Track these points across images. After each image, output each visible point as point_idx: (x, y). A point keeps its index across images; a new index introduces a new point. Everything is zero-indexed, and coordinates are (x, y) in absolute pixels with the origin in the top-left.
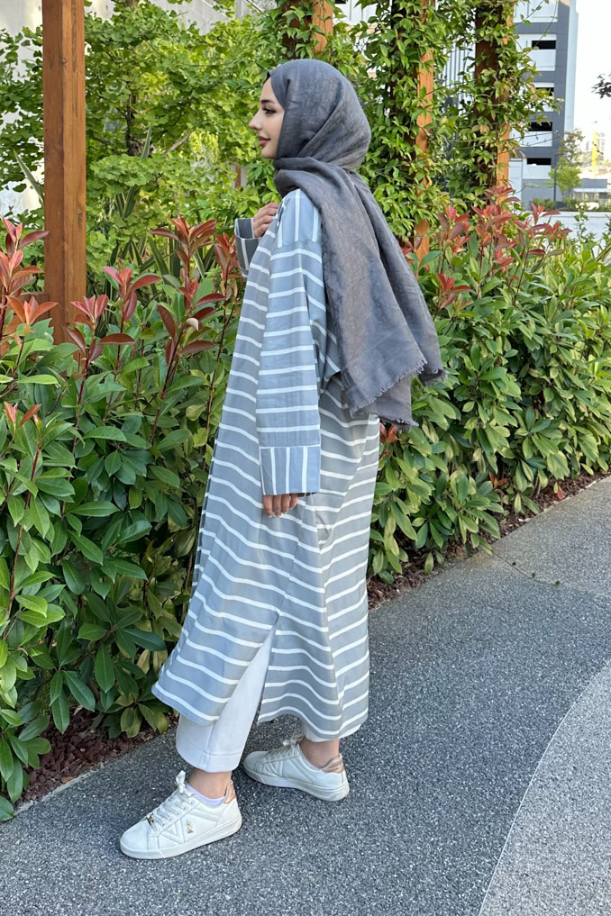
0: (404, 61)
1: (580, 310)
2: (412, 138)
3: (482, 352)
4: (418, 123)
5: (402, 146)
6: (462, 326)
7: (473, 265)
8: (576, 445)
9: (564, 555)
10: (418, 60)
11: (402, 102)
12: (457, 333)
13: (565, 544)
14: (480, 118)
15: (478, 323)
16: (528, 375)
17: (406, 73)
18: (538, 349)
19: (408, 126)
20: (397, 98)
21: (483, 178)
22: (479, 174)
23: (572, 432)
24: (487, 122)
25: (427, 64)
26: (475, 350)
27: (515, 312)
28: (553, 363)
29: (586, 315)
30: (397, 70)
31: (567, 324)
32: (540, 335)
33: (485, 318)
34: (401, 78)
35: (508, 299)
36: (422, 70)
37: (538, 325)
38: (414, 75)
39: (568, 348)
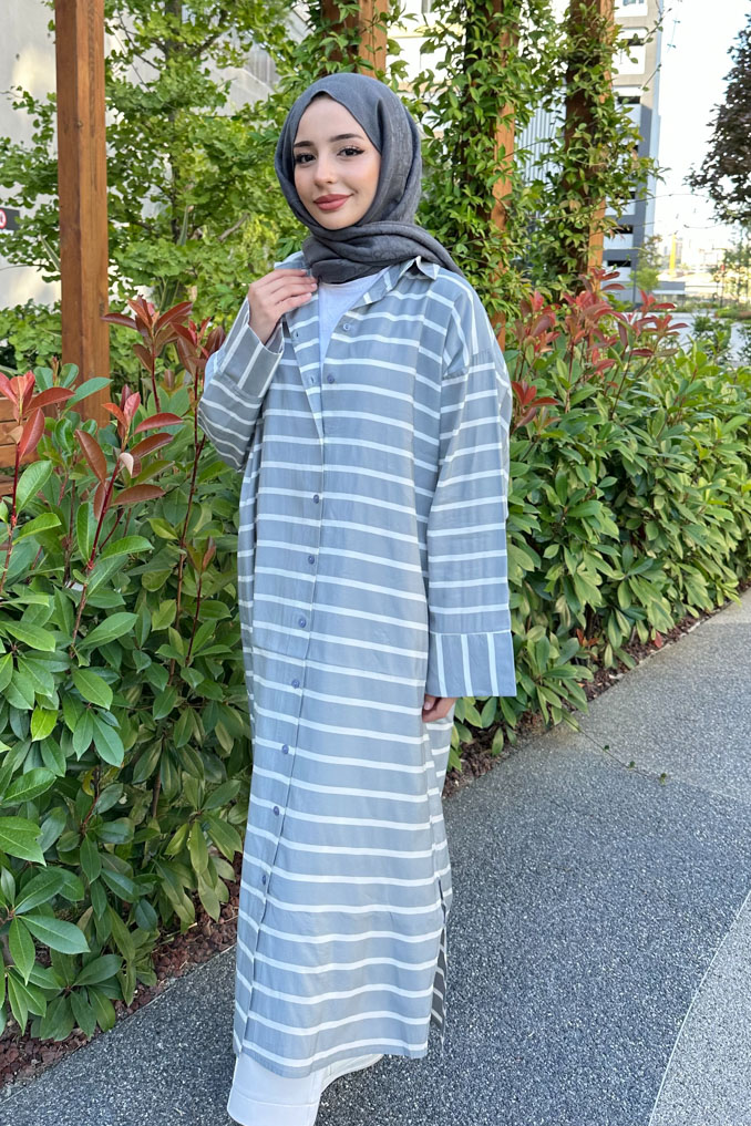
0: (479, 113)
1: (689, 423)
2: (487, 212)
3: (570, 481)
4: (494, 193)
5: (474, 221)
6: (545, 448)
7: (561, 369)
8: (681, 587)
9: (668, 730)
10: (496, 112)
11: (475, 166)
12: (538, 457)
13: (667, 714)
14: (570, 192)
15: (567, 444)
16: (626, 505)
17: (480, 131)
18: (640, 473)
19: (482, 196)
20: (469, 160)
21: (571, 263)
22: (567, 259)
23: (676, 570)
24: (578, 197)
25: (507, 119)
26: (562, 477)
27: (613, 429)
28: (658, 490)
29: (695, 429)
30: (470, 126)
31: (675, 442)
32: (642, 456)
33: (576, 437)
34: (474, 135)
35: (603, 410)
36: (500, 126)
37: (642, 443)
38: (491, 134)
39: (676, 471)
